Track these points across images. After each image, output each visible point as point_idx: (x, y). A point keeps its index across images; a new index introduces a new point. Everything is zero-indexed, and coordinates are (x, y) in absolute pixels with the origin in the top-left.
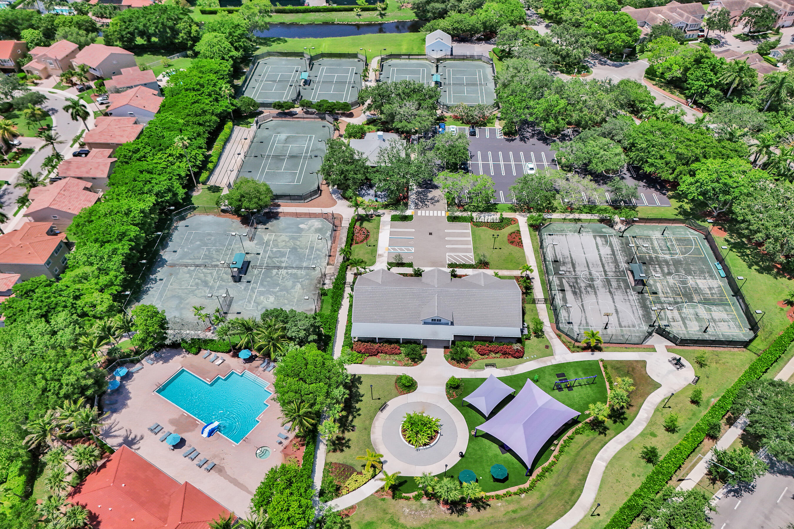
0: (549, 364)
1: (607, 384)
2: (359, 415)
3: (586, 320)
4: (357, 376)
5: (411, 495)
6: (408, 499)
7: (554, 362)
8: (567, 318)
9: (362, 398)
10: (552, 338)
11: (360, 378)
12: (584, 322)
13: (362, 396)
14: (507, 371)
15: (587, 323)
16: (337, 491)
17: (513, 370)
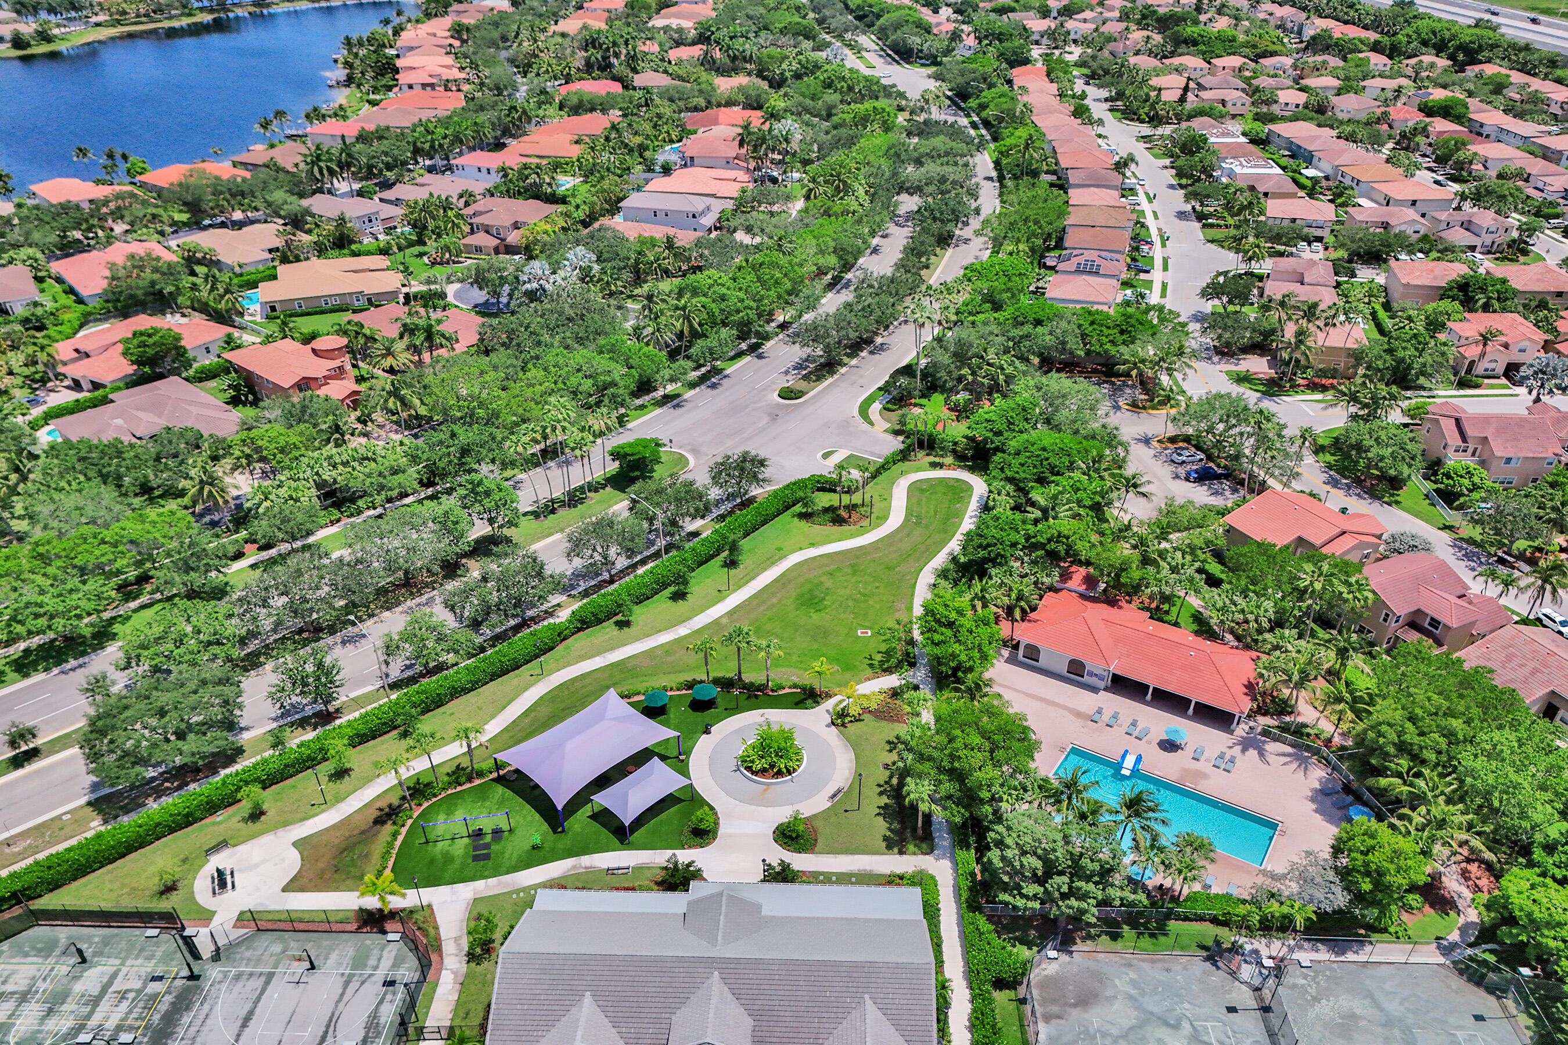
0: (492, 881)
1: (398, 843)
2: (879, 785)
3: (342, 994)
4: (896, 850)
5: (787, 691)
6: (795, 686)
7: (480, 884)
8: (389, 997)
9: (878, 811)
10: (457, 939)
11: (889, 847)
12: (353, 986)
13: (879, 814)
14: (588, 864)
15: (346, 984)
16: (895, 693)
17: (574, 867)
